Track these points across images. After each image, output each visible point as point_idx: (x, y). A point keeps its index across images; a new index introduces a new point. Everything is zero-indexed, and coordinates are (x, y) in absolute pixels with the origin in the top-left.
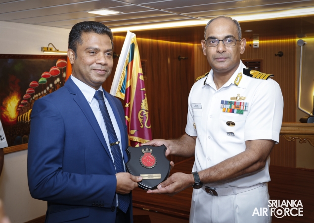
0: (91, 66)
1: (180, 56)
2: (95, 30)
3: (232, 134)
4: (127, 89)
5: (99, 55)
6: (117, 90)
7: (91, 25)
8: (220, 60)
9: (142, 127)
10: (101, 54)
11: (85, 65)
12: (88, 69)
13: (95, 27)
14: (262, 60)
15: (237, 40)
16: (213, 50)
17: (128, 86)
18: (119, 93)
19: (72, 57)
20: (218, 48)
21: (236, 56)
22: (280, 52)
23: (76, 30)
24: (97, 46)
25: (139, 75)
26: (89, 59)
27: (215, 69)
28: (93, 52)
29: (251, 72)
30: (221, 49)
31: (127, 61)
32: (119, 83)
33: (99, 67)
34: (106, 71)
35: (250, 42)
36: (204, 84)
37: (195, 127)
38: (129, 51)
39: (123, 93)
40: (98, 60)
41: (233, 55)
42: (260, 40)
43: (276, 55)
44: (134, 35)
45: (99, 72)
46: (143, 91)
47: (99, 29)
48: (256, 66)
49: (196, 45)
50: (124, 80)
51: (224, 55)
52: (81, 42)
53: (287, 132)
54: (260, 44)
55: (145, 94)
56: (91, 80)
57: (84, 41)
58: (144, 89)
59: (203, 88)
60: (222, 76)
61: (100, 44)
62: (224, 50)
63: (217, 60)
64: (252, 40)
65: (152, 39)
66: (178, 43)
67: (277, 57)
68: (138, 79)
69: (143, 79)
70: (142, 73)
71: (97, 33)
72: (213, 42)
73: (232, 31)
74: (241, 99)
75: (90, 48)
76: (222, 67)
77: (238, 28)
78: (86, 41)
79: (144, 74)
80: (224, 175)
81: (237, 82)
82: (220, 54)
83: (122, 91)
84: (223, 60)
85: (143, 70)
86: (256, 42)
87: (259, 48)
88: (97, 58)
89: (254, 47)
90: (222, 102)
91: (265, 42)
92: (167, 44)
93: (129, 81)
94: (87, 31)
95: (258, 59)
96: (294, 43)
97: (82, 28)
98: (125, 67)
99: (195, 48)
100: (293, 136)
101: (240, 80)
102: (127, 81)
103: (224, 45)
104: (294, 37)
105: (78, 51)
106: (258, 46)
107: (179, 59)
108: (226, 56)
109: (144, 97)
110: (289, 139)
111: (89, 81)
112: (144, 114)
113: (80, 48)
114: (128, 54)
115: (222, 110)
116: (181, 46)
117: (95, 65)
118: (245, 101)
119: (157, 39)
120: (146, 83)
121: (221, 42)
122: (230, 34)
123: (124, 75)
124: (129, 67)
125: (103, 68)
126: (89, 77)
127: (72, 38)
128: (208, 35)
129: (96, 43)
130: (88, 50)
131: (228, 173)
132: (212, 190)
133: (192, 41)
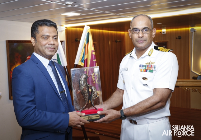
0: (45, 46)
1: (116, 40)
2: (46, 25)
3: (146, 85)
4: (85, 60)
5: (50, 39)
6: (79, 61)
7: (44, 21)
8: (140, 42)
9: (94, 83)
10: (51, 38)
11: (42, 46)
12: (44, 48)
13: (46, 23)
14: (168, 42)
15: (150, 30)
16: (136, 36)
17: (86, 58)
18: (80, 62)
19: (34, 42)
20: (139, 35)
21: (150, 40)
22: (179, 36)
23: (35, 26)
24: (48, 34)
25: (92, 51)
26: (44, 42)
27: (137, 47)
28: (46, 38)
29: (159, 48)
30: (141, 35)
31: (85, 43)
32: (80, 56)
33: (50, 46)
34: (55, 48)
35: (160, 31)
36: (130, 56)
37: (124, 83)
38: (86, 37)
39: (83, 62)
40: (49, 42)
41: (148, 39)
42: (166, 29)
43: (176, 38)
44: (89, 27)
45: (51, 49)
46: (95, 61)
47: (48, 24)
48: (164, 45)
49: (126, 33)
50: (83, 55)
51: (142, 39)
52: (38, 32)
53: (185, 85)
54: (166, 32)
55: (96, 63)
56: (46, 55)
57: (40, 32)
58: (95, 60)
59: (129, 59)
60: (141, 51)
61: (50, 33)
62: (143, 36)
63: (138, 42)
64: (161, 29)
65: (99, 29)
66: (115, 32)
67: (177, 39)
68: (92, 54)
69: (95, 54)
70: (94, 50)
71: (48, 26)
72: (136, 31)
73: (148, 25)
74: (152, 63)
75: (44, 35)
76: (141, 46)
77: (152, 22)
78: (41, 32)
79: (95, 51)
80: (138, 111)
81: (150, 54)
82: (140, 39)
83: (82, 61)
84: (142, 42)
85: (95, 48)
86: (164, 30)
87: (165, 34)
88: (48, 41)
89: (163, 33)
90: (140, 66)
91: (170, 30)
92: (109, 33)
93: (86, 55)
94: (41, 25)
95: (165, 41)
96: (188, 31)
97: (38, 24)
98: (84, 47)
99: (126, 35)
100: (188, 87)
101: (152, 53)
102: (85, 55)
103: (143, 33)
104: (188, 27)
105: (37, 38)
106: (165, 33)
107: (116, 41)
108: (144, 40)
109: (96, 64)
110: (186, 89)
111: (45, 55)
112: (95, 75)
113: (38, 36)
114: (85, 39)
115: (140, 70)
116: (117, 34)
117: (47, 45)
118: (154, 65)
119: (103, 30)
120: (96, 56)
121: (141, 31)
122: (146, 26)
123: (83, 52)
124: (86, 47)
125: (53, 47)
126: (45, 53)
127: (33, 30)
128: (133, 26)
129: (47, 32)
130: (43, 37)
131: (141, 109)
132: (134, 121)
133: (124, 30)
